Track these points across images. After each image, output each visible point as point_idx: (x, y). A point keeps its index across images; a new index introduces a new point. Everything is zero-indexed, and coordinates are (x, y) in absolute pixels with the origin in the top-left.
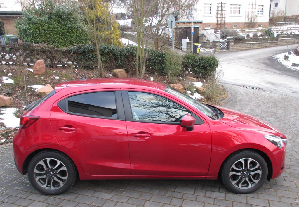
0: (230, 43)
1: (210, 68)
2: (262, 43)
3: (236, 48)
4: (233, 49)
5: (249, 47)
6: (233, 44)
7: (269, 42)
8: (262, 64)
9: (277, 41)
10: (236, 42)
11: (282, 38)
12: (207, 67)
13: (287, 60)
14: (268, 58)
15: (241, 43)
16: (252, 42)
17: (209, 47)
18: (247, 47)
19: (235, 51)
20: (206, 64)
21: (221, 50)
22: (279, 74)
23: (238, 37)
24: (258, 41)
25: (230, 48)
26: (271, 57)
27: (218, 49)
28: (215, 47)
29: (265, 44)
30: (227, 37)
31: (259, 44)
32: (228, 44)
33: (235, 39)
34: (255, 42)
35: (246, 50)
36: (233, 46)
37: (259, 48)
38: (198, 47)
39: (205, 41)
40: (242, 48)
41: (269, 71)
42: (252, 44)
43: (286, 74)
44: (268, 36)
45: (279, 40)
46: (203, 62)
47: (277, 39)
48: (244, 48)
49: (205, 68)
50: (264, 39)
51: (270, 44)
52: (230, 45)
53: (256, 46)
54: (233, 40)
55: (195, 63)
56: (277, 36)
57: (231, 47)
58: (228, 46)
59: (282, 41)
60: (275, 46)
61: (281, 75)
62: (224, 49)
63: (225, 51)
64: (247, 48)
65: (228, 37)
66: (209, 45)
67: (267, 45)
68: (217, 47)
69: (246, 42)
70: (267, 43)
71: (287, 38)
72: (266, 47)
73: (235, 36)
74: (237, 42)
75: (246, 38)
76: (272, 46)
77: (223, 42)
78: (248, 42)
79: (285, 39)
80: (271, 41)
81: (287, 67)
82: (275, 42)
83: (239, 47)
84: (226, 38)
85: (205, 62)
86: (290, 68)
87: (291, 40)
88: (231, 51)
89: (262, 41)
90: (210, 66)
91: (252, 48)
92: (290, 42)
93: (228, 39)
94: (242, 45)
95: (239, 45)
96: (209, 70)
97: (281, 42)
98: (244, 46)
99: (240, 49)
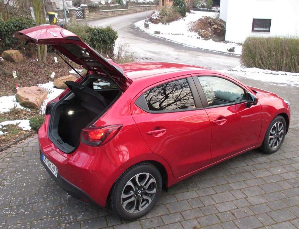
0: (86, 12)
1: (110, 41)
2: (115, 11)
3: (92, 17)
4: (89, 18)
5: (104, 15)
6: (88, 12)
7: (120, 10)
8: (128, 33)
9: (127, 8)
10: (90, 10)
11: (131, 5)
12: (107, 40)
13: (148, 28)
14: (129, 26)
15: (96, 11)
16: (106, 10)
17: (62, 16)
18: (102, 15)
19: (90, 20)
20: (106, 37)
21: (77, 20)
22: (150, 42)
23: (92, 5)
24: (111, 9)
25: (86, 17)
26: (131, 25)
27: (74, 18)
28: (70, 16)
29: (117, 12)
30: (80, 4)
31: (112, 13)
32: (83, 13)
33: (90, 7)
34: (108, 9)
35: (102, 18)
36: (89, 15)
37: (113, 17)
38: (55, 17)
39: (55, 9)
40: (97, 17)
41: (139, 40)
42: (106, 12)
43: (156, 42)
44: (118, 3)
45: (129, 8)
46: (103, 35)
47: (126, 6)
48: (99, 17)
49: (104, 42)
50: (116, 7)
51: (121, 12)
52: (86, 14)
53: (110, 14)
54: (88, 8)
55: (94, 37)
56: (126, 4)
57: (86, 15)
58: (83, 14)
59: (131, 8)
60: (126, 14)
61: (152, 43)
62: (80, 18)
63: (82, 21)
64: (102, 17)
65: (83, 5)
66: (61, 14)
67: (120, 13)
68: (73, 16)
69: (100, 10)
70: (119, 10)
71: (135, 5)
72: (120, 15)
73: (89, 4)
74: (92, 10)
75: (99, 6)
76: (124, 14)
77: (78, 10)
78: (102, 10)
79: (134, 7)
80: (122, 9)
81: (151, 35)
82: (126, 9)
83: (95, 16)
84: (80, 6)
85: (105, 35)
86: (154, 36)
87: (138, 8)
88: (87, 20)
89: (114, 9)
90: (110, 38)
91: (106, 16)
92: (138, 9)
93: (82, 7)
94: (97, 14)
95: (94, 13)
96: (109, 43)
97: (131, 10)
98: (99, 15)
99: (96, 17)
